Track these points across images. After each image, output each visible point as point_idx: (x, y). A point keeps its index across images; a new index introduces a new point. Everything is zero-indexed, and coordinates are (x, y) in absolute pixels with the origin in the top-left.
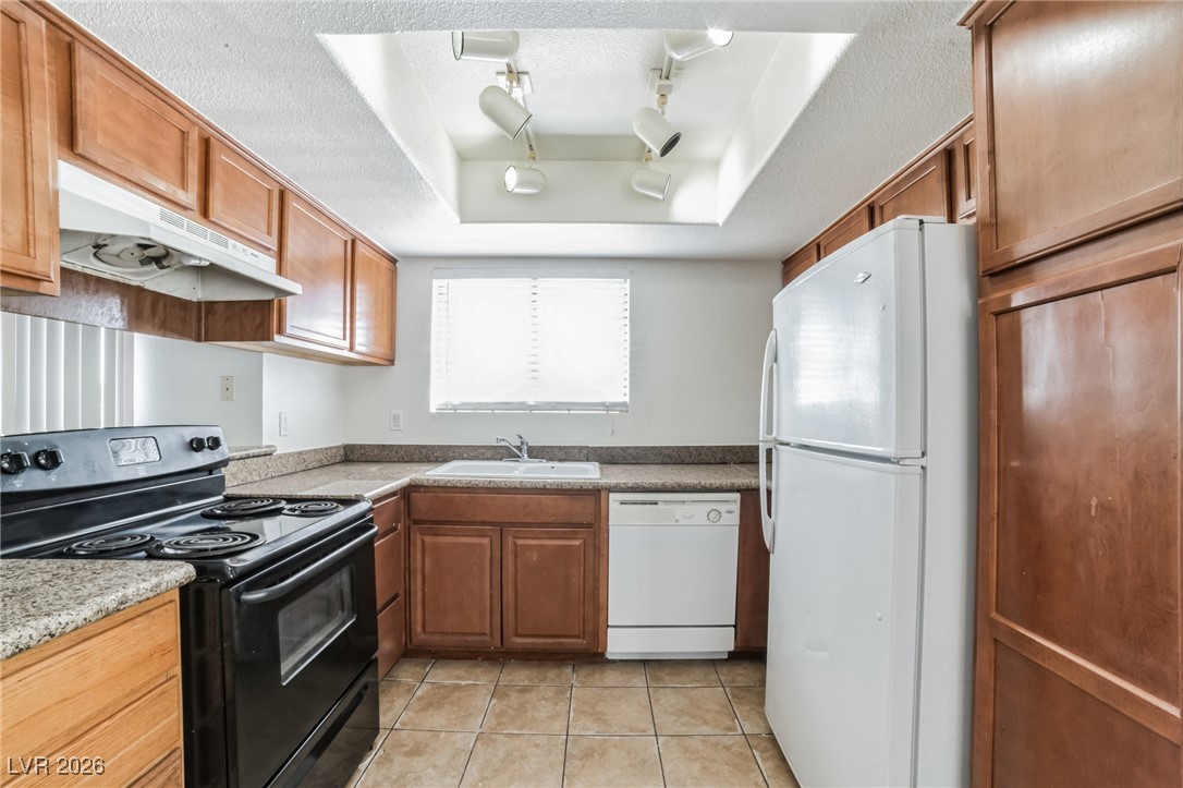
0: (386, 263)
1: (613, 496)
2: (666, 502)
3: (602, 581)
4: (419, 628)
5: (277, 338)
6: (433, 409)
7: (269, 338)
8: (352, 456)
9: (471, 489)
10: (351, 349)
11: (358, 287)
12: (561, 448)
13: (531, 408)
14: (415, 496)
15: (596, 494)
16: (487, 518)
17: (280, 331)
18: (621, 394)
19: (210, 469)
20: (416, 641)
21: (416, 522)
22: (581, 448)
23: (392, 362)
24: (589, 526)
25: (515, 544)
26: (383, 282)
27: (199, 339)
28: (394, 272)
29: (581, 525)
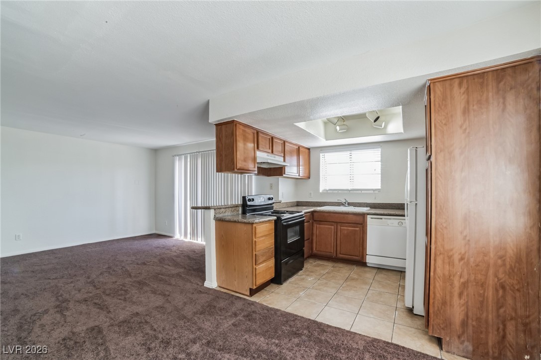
0: (307, 151)
1: (368, 216)
2: (385, 219)
3: (365, 240)
4: (315, 249)
5: (284, 175)
6: (321, 191)
7: (282, 175)
8: (299, 204)
9: (329, 212)
10: (299, 176)
11: (300, 157)
12: (358, 203)
13: (350, 191)
14: (315, 214)
15: (364, 215)
16: (333, 220)
17: (284, 174)
18: (379, 186)
19: (271, 204)
20: (314, 253)
21: (315, 221)
22: (365, 203)
23: (309, 178)
24: (361, 224)
25: (341, 228)
26: (307, 156)
27: (268, 176)
28: (309, 153)
29: (359, 224)
